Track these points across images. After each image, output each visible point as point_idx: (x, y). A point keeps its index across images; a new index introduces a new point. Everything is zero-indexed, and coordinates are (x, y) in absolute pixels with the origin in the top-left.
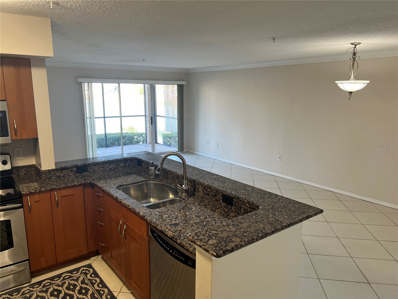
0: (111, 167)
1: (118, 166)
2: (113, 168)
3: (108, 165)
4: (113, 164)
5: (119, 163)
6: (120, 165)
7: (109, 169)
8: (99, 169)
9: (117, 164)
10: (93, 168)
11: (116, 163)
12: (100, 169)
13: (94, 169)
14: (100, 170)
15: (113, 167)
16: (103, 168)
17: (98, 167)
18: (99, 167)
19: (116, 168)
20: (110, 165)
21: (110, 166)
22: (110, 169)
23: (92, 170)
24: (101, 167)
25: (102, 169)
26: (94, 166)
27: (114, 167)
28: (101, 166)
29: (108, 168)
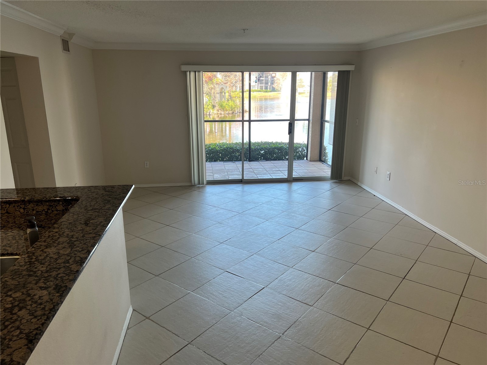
0: (40, 208)
1: (53, 209)
2: (42, 211)
3: (33, 206)
4: (42, 204)
5: (54, 205)
6: (57, 207)
7: (35, 212)
8: (16, 210)
9: (50, 206)
10: (6, 208)
11: (47, 204)
12: (19, 211)
13: (7, 210)
14: (19, 213)
15: (44, 210)
16: (24, 209)
17: (14, 206)
18: (18, 206)
19: (49, 211)
20: (37, 205)
21: (36, 207)
22: (38, 212)
23: (4, 210)
24: (21, 208)
25: (22, 210)
26: (8, 206)
27: (46, 210)
28: (21, 206)
29: (33, 210)
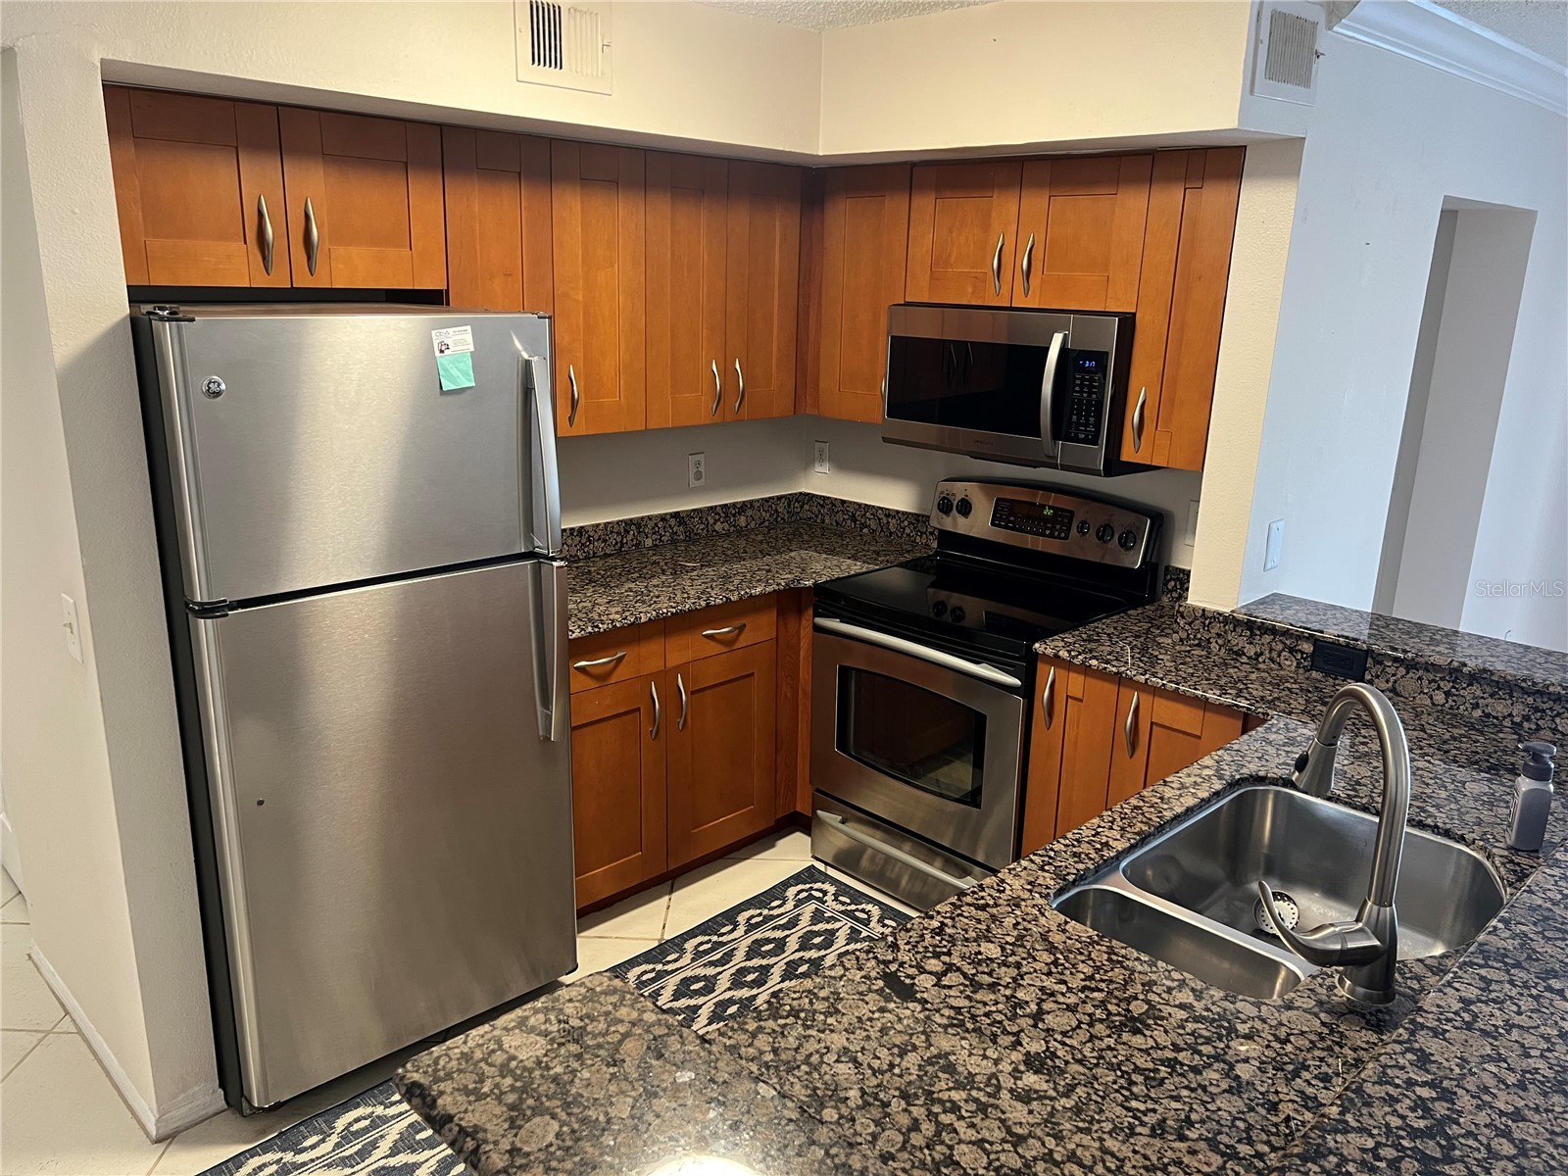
0: (1500, 708)
1: (1541, 722)
2: (1504, 718)
3: (1479, 693)
4: (1511, 696)
5: (1551, 709)
6: (1558, 720)
7: (1478, 713)
8: (1422, 692)
9: (1537, 710)
10: (1394, 675)
11: (1530, 700)
12: (1431, 698)
13: (1395, 682)
14: (1428, 702)
15: (1510, 715)
16: (1447, 694)
17: (1420, 678)
18: (1430, 683)
19: (1526, 725)
20: (1491, 696)
21: (1490, 700)
22: (1488, 715)
23: (1387, 682)
24: (1439, 688)
25: (1440, 697)
26: (1402, 671)
27: (1517, 719)
28: (1442, 684)
29: (1476, 706)
